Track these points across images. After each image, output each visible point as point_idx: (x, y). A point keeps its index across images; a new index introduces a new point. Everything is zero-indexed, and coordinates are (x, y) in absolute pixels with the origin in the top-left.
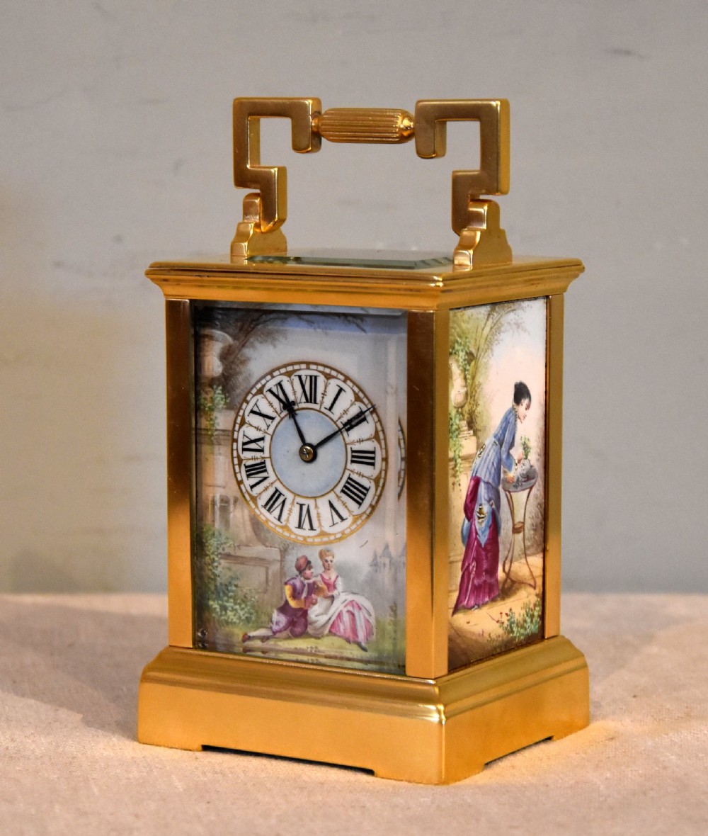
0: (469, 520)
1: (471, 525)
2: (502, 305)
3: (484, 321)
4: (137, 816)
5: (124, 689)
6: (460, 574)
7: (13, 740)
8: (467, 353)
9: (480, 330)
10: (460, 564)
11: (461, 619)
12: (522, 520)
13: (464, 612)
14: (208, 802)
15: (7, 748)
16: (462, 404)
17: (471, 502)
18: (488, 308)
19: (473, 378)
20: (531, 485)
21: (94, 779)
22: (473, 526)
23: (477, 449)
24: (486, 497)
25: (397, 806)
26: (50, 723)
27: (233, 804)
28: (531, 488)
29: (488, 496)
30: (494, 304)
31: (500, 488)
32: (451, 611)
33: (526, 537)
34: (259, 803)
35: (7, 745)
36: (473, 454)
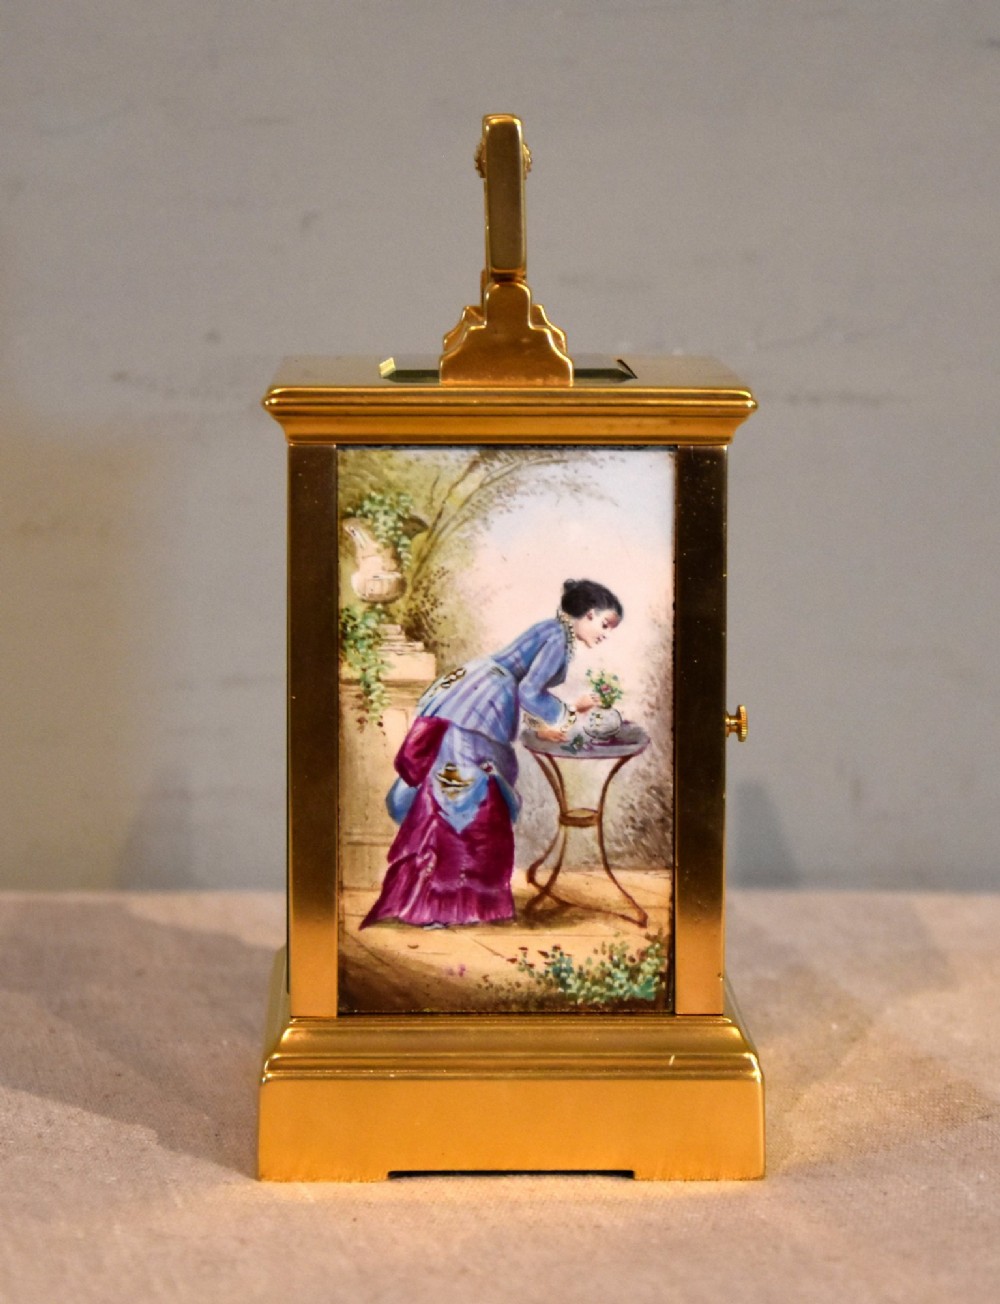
0: (411, 783)
1: (419, 794)
2: (521, 451)
3: (461, 472)
4: (243, 1241)
5: (225, 1043)
6: (384, 867)
7: (49, 1123)
8: (400, 518)
9: (444, 485)
10: (386, 851)
11: (388, 939)
12: (595, 808)
13: (398, 928)
14: (355, 1220)
15: (40, 1136)
16: (388, 597)
17: (418, 755)
18: (474, 453)
19: (423, 560)
20: (628, 753)
21: (174, 1181)
22: (426, 796)
23: (438, 673)
24: (469, 753)
25: (650, 1225)
26: (107, 1096)
27: (393, 1222)
28: (625, 759)
29: (475, 753)
30: (491, 447)
31: (518, 746)
32: (359, 920)
33: (607, 835)
34: (433, 1222)
35: (39, 1131)
36: (424, 682)
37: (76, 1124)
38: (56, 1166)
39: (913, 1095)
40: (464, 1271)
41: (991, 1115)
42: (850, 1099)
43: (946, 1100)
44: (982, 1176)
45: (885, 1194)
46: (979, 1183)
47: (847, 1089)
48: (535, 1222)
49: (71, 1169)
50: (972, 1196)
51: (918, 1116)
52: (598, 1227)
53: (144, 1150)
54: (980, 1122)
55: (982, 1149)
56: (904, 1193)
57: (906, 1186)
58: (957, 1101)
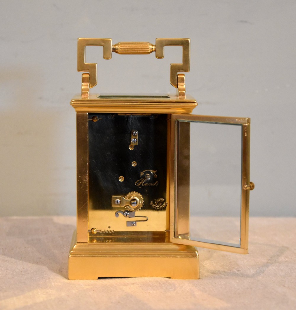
38: (24, 278)
39: (222, 264)
40: (119, 302)
41: (239, 271)
42: (208, 264)
45: (215, 283)
47: (207, 262)
48: (135, 292)
50: (235, 286)
54: (236, 272)
56: (220, 283)
58: (232, 266)
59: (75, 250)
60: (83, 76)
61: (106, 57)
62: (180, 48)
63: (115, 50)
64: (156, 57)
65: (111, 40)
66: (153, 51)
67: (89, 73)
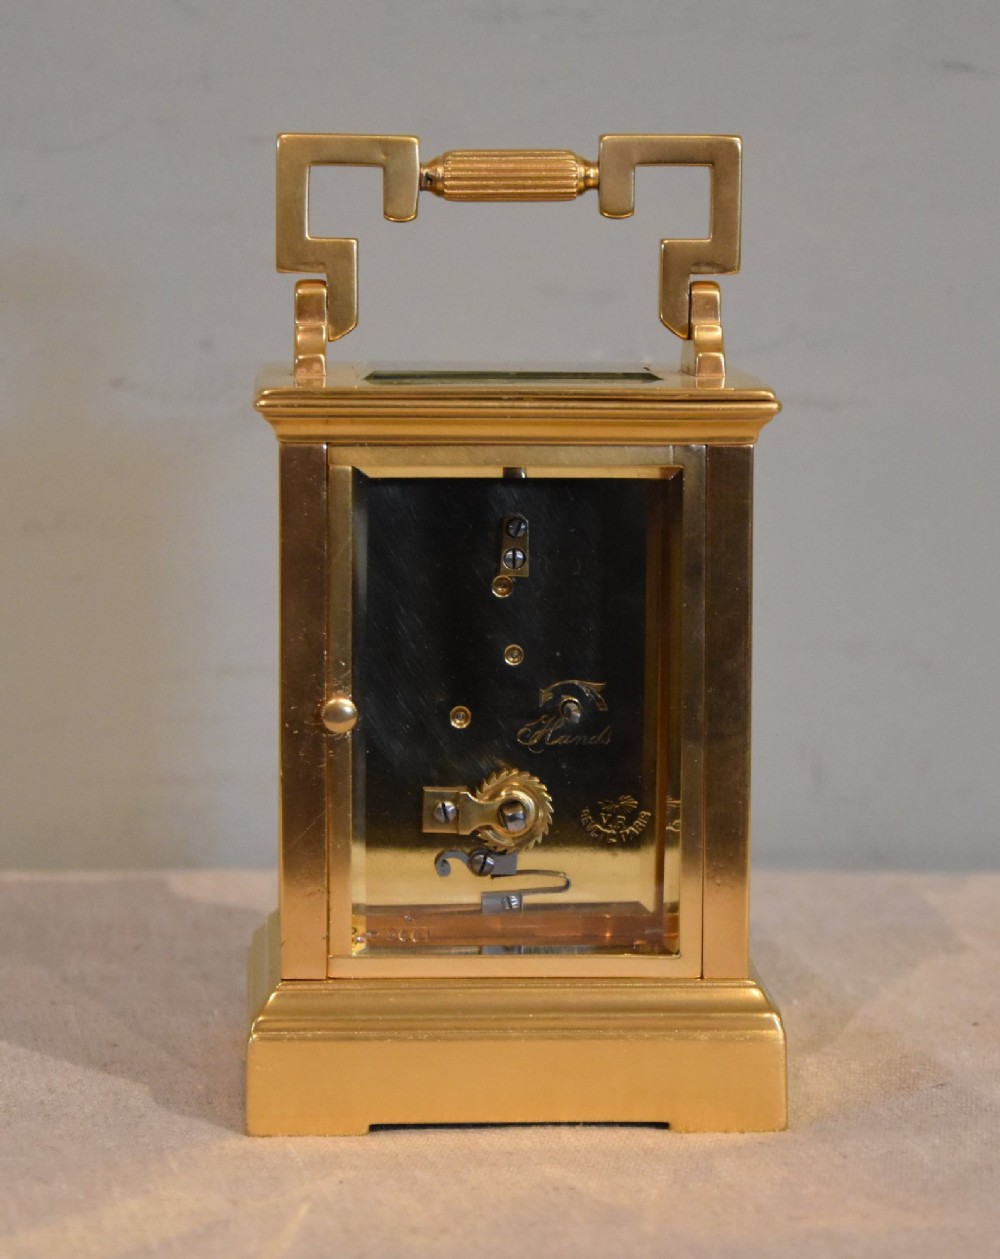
35: (41, 1098)
37: (77, 1092)
38: (57, 1132)
39: (871, 1064)
41: (945, 1084)
43: (902, 1070)
44: (937, 1141)
45: (845, 1157)
46: (934, 1147)
49: (71, 1135)
50: (927, 1159)
51: (876, 1085)
52: (572, 1189)
53: (142, 1116)
54: (934, 1090)
55: (937, 1116)
57: (865, 1150)
58: (913, 1070)
59: (275, 1011)
60: (300, 291)
61: (394, 212)
62: (702, 175)
63: (430, 183)
64: (603, 210)
65: (415, 140)
66: (587, 188)
67: (323, 277)
